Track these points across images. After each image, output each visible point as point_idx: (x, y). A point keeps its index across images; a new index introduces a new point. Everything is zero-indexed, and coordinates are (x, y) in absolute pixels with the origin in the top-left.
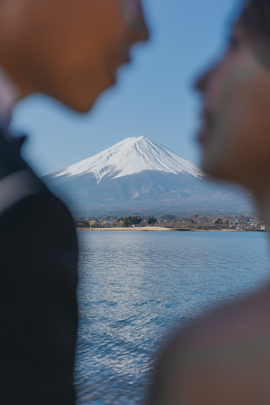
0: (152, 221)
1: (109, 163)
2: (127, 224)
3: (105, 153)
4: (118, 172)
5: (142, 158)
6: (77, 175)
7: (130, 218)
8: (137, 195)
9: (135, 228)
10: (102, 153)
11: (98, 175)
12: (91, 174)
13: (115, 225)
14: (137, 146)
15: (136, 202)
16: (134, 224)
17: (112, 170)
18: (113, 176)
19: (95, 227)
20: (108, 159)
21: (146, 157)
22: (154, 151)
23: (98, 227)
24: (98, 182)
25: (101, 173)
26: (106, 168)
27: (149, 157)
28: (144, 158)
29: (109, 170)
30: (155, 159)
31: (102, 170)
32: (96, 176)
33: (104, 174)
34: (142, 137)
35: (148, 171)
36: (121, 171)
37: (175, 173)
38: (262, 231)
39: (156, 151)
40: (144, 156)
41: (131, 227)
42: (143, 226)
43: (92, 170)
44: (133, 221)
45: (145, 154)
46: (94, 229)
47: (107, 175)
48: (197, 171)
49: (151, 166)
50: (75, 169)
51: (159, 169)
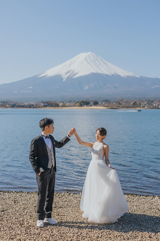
0: (96, 103)
1: (71, 68)
2: (81, 105)
3: (68, 62)
4: (76, 74)
6: (51, 76)
7: (83, 102)
8: (87, 88)
9: (85, 107)
11: (64, 76)
12: (60, 75)
13: (74, 106)
14: (87, 58)
15: (86, 92)
16: (85, 105)
17: (73, 73)
18: (73, 76)
19: (62, 107)
20: (70, 66)
21: (93, 65)
22: (97, 61)
23: (64, 107)
24: (64, 80)
25: (65, 74)
26: (69, 72)
27: (94, 65)
28: (91, 66)
29: (71, 73)
30: (98, 66)
31: (67, 73)
32: (63, 77)
33: (68, 75)
34: (90, 52)
35: (94, 73)
36: (78, 73)
37: (110, 74)
39: (98, 61)
40: (91, 64)
41: (84, 107)
42: (91, 106)
43: (61, 73)
44: (85, 103)
45: (92, 63)
46: (62, 108)
48: (123, 73)
49: (95, 70)
50: (51, 72)
51: (100, 72)
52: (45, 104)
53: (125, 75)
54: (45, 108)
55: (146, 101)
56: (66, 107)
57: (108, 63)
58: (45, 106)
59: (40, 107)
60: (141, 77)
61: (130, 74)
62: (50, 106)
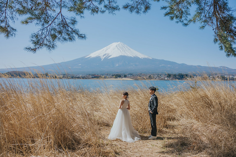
0: (125, 76)
1: (107, 52)
2: (116, 78)
3: (105, 48)
4: (110, 56)
5: (119, 50)
6: (94, 57)
7: (117, 75)
8: (117, 65)
9: (119, 79)
10: (104, 48)
12: (99, 57)
13: (111, 78)
14: (118, 46)
15: (117, 68)
17: (108, 55)
18: (108, 58)
21: (121, 50)
22: (124, 48)
24: (102, 60)
25: (103, 56)
26: (105, 54)
28: (120, 51)
30: (125, 51)
31: (104, 55)
32: (101, 58)
33: (104, 57)
34: (120, 42)
35: (122, 55)
37: (132, 57)
38: (166, 80)
42: (122, 78)
43: (100, 55)
44: (118, 76)
45: (121, 49)
46: (104, 79)
47: (105, 57)
48: (141, 56)
49: (123, 54)
50: (93, 55)
51: (126, 55)
52: (92, 76)
53: (142, 57)
54: (93, 79)
55: (156, 75)
56: (106, 78)
57: (131, 50)
58: (93, 78)
59: (89, 78)
60: (153, 59)
61: (146, 57)
62: (96, 78)
